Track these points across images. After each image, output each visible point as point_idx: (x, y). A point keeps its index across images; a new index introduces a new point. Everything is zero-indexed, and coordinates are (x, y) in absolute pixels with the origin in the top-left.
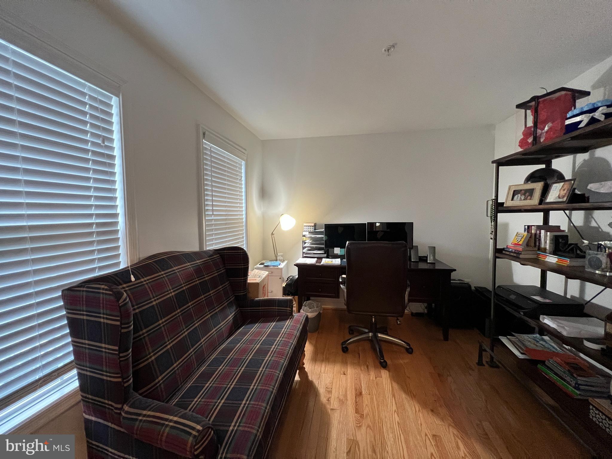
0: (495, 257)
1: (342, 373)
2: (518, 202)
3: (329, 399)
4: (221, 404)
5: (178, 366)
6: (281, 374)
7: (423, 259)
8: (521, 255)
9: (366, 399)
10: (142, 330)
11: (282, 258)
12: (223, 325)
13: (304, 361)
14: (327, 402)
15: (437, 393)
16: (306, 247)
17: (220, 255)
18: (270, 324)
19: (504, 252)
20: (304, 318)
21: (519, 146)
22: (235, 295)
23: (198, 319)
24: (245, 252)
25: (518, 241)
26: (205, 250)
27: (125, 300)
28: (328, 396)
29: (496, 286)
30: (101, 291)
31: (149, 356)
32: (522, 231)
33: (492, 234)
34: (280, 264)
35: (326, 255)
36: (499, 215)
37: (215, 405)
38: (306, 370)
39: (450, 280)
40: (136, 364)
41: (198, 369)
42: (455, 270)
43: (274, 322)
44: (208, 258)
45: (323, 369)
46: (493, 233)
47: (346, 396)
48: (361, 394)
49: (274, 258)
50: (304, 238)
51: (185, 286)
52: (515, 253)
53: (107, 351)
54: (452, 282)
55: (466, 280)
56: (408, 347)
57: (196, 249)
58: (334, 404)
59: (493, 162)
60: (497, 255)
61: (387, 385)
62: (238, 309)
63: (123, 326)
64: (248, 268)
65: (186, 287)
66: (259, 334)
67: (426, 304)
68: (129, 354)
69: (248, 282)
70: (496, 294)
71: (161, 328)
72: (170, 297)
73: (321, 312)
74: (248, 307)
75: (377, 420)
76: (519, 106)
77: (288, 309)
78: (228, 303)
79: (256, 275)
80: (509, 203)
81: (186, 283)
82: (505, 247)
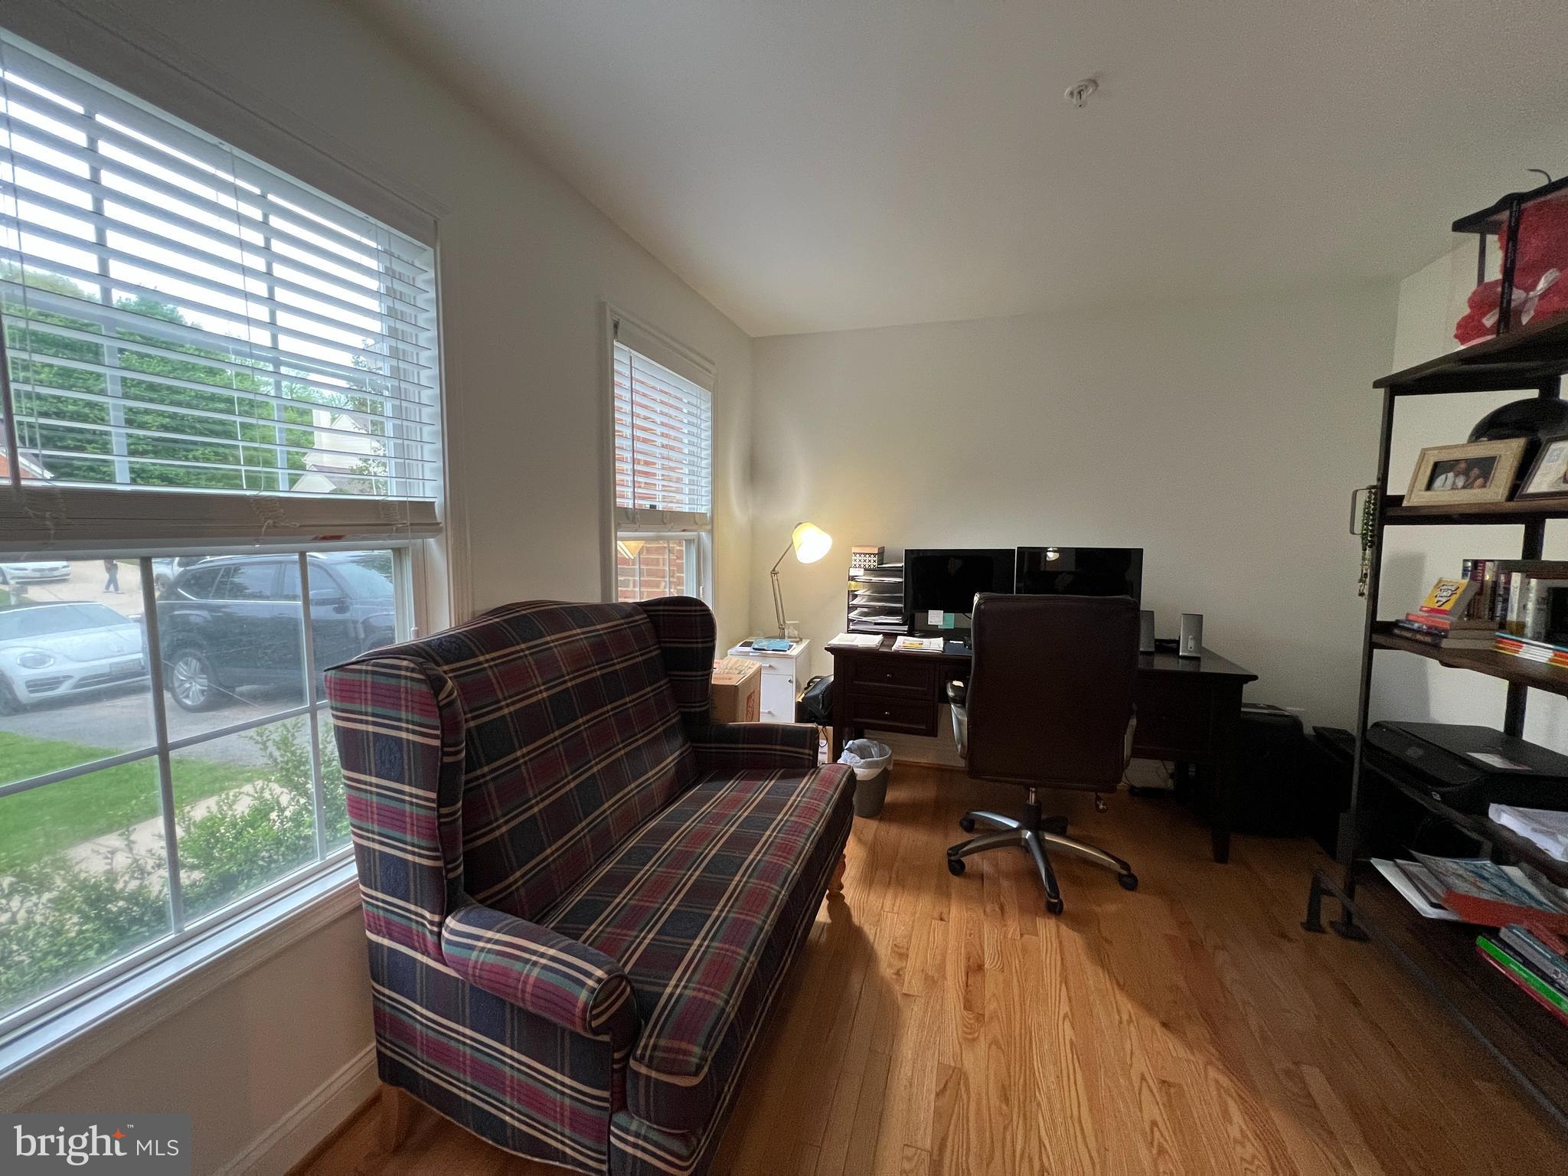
0: (1371, 646)
1: (936, 915)
2: (1448, 493)
3: (901, 973)
4: (647, 941)
5: (556, 855)
6: (783, 892)
7: (1168, 647)
8: (1444, 640)
9: (992, 983)
10: (481, 767)
11: (796, 633)
12: (653, 776)
13: (843, 880)
14: (894, 977)
15: (1182, 983)
16: (855, 607)
17: (649, 616)
18: (761, 782)
19: (1396, 631)
20: (843, 776)
21: (1456, 336)
22: (681, 713)
23: (598, 756)
24: (708, 610)
25: (1440, 603)
26: (614, 602)
27: (450, 694)
28: (898, 964)
29: (1370, 724)
30: (403, 673)
31: (495, 825)
32: (1455, 575)
33: (1364, 582)
34: (791, 646)
35: (906, 628)
36: (1388, 529)
37: (633, 942)
38: (847, 901)
39: (1240, 704)
40: (471, 836)
41: (596, 868)
42: (1255, 678)
43: (771, 780)
44: (622, 621)
45: (888, 903)
46: (1368, 580)
47: (941, 967)
48: (980, 968)
49: (777, 632)
50: (853, 583)
51: (571, 680)
52: (1428, 634)
53: (414, 800)
54: (1242, 709)
55: (1291, 709)
56: (1124, 872)
57: (596, 599)
58: (913, 983)
59: (1377, 384)
60: (1376, 638)
61: (1049, 955)
62: (688, 745)
63: (446, 749)
64: (713, 648)
65: (574, 683)
66: (735, 803)
67: (1171, 766)
68: (457, 811)
69: (713, 682)
70: (1366, 744)
71: (519, 766)
72: (539, 701)
73: (890, 768)
74: (710, 742)
75: (1017, 1032)
76: (1460, 226)
77: (807, 751)
78: (664, 727)
79: (731, 669)
80: (1419, 498)
81: (572, 673)
82: (1402, 617)
